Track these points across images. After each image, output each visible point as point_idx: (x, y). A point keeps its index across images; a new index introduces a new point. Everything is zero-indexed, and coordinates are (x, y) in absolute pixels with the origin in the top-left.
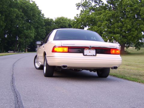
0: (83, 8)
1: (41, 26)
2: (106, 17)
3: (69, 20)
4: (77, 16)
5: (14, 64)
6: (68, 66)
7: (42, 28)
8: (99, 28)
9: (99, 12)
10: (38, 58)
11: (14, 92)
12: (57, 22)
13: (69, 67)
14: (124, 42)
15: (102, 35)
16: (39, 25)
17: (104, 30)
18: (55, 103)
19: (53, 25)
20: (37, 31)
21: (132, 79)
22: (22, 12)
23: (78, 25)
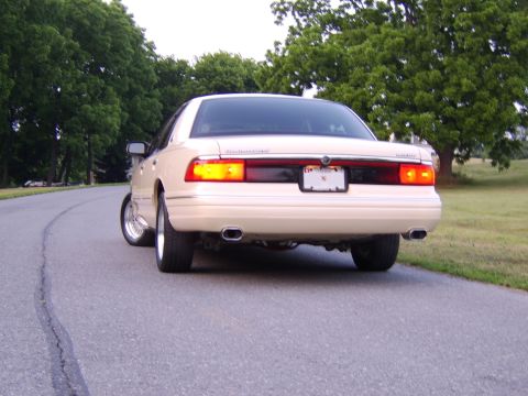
0: (297, 20)
1: (144, 86)
2: (381, 50)
3: (248, 64)
4: (277, 49)
5: (47, 227)
6: (244, 229)
7: (146, 96)
8: (359, 91)
9: (357, 31)
10: (136, 204)
11: (48, 329)
12: (204, 70)
13: (248, 235)
14: (451, 142)
15: (369, 115)
16: (137, 83)
17: (374, 99)
18: (200, 366)
19: (189, 83)
20: (128, 106)
21: (480, 276)
22: (75, 37)
23: (279, 80)
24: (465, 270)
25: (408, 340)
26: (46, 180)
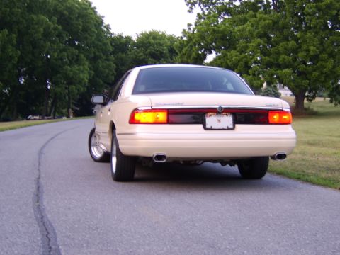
0: (202, 10)
1: (104, 54)
2: (257, 28)
3: (171, 38)
4: (190, 29)
5: (42, 149)
7: (106, 60)
8: (243, 55)
9: (241, 16)
10: (99, 136)
11: (41, 224)
12: (143, 43)
14: (303, 88)
15: (250, 71)
16: (99, 52)
17: (253, 60)
18: (139, 251)
19: (133, 51)
20: (94, 67)
21: (322, 182)
22: (59, 23)
23: (191, 49)
24: (312, 178)
25: (274, 230)
26: (40, 115)
